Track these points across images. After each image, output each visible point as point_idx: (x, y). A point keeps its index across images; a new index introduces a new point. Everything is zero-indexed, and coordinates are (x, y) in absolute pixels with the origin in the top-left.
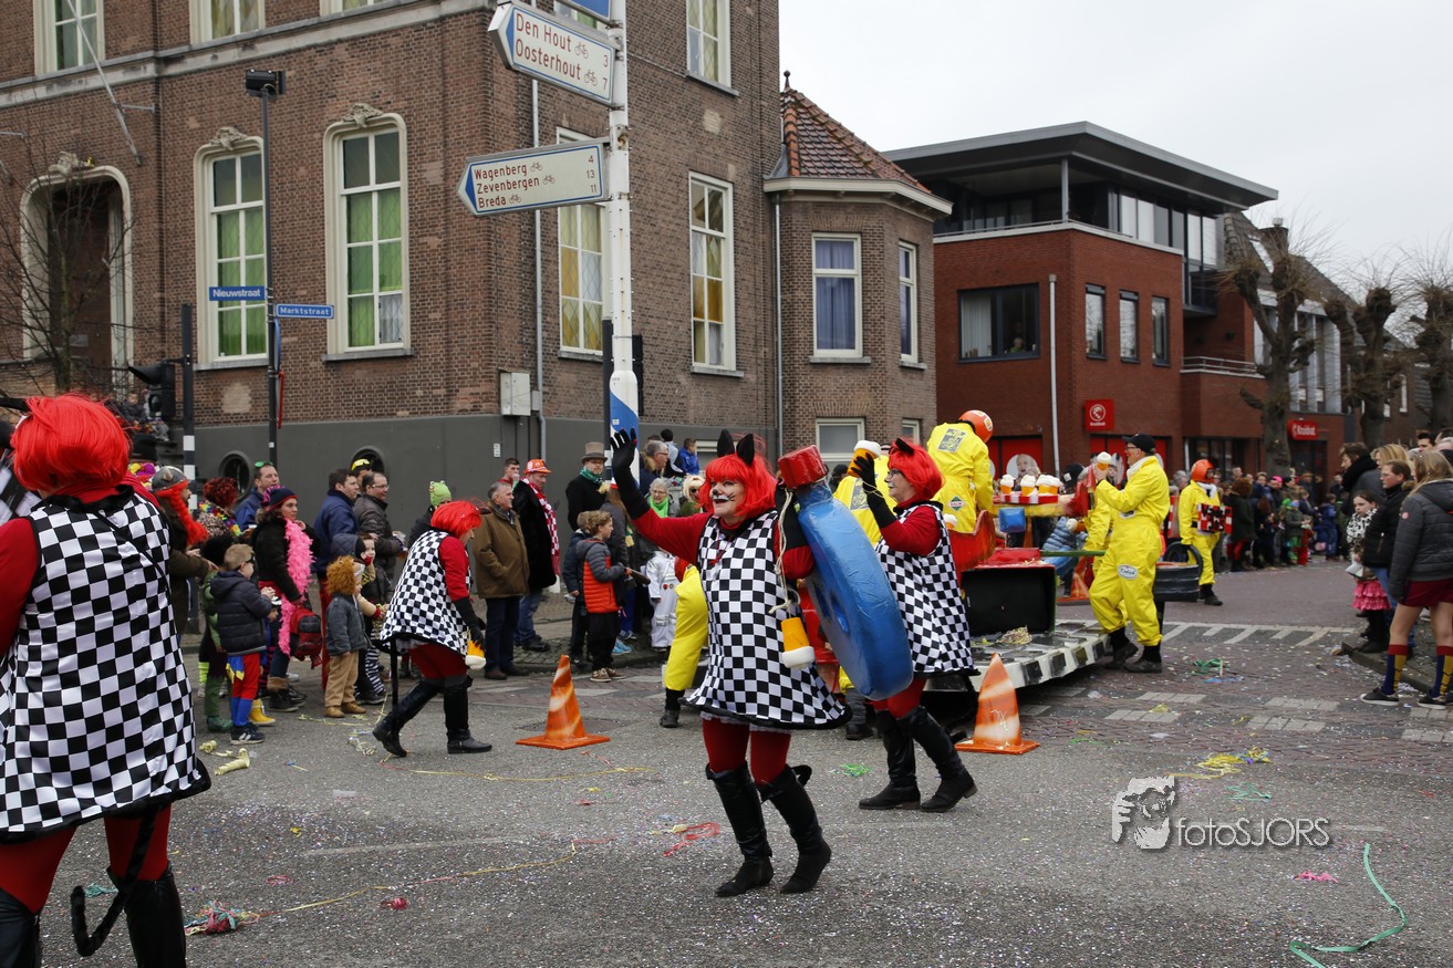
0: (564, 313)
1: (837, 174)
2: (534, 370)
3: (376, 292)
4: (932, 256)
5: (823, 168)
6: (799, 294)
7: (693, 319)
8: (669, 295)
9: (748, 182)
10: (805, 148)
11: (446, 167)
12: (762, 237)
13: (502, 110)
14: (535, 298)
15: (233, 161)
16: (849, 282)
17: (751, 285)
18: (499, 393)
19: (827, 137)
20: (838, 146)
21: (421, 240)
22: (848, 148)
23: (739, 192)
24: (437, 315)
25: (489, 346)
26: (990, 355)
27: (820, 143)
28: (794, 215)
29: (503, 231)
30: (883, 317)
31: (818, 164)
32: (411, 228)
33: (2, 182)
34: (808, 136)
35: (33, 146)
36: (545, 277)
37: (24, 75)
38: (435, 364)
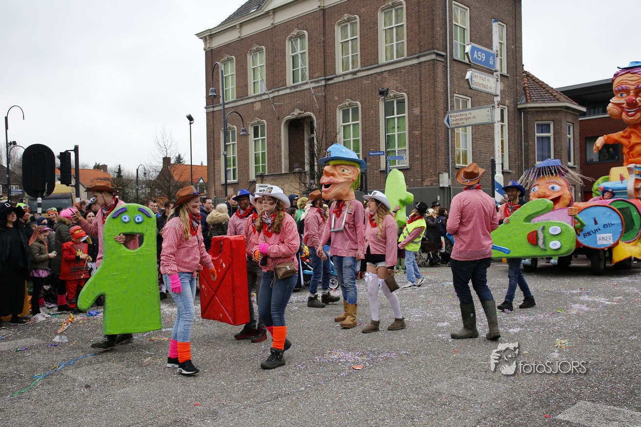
0: (457, 153)
1: (544, 100)
2: (448, 172)
3: (397, 149)
4: (578, 127)
5: (539, 98)
6: (531, 143)
9: (512, 105)
10: (531, 92)
11: (421, 109)
12: (517, 124)
13: (439, 90)
14: (448, 149)
15: (349, 109)
16: (549, 138)
17: (513, 140)
18: (439, 180)
19: (539, 87)
20: (544, 90)
21: (412, 132)
22: (547, 91)
23: (509, 109)
24: (418, 156)
25: (436, 165)
26: (598, 161)
27: (537, 89)
28: (528, 116)
29: (440, 128)
30: (562, 150)
31: (537, 97)
32: (409, 129)
33: (275, 118)
34: (532, 87)
35: (285, 107)
36: (452, 142)
37: (283, 86)
38: (417, 171)
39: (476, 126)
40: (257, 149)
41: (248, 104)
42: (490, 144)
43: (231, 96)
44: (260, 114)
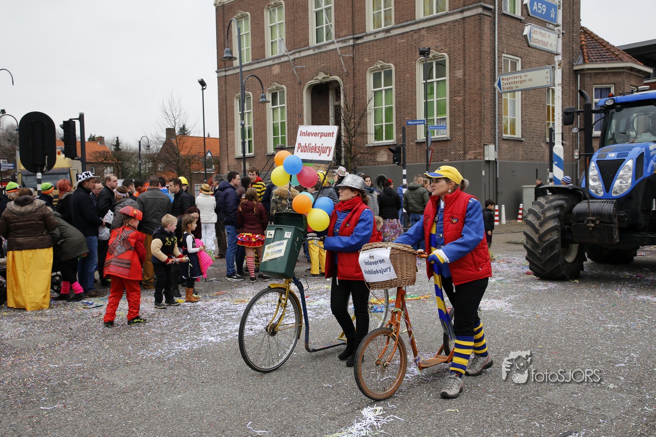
0: (504, 122)
1: (604, 61)
2: (495, 143)
3: (435, 117)
5: (598, 58)
7: (547, 122)
8: (539, 113)
9: (568, 67)
10: (590, 51)
11: (464, 71)
12: (572, 88)
13: (486, 50)
14: (495, 117)
15: (381, 72)
18: (484, 153)
19: (599, 45)
20: (604, 49)
21: (454, 98)
22: (608, 49)
23: (564, 71)
24: (460, 125)
25: (481, 135)
27: (596, 48)
28: (586, 78)
29: (485, 94)
31: (596, 57)
32: (450, 94)
33: (296, 83)
34: (590, 46)
35: (308, 71)
36: (499, 109)
37: (305, 46)
38: (459, 143)
39: (526, 90)
40: (275, 118)
41: (265, 67)
42: (541, 111)
43: (247, 58)
44: (279, 79)
